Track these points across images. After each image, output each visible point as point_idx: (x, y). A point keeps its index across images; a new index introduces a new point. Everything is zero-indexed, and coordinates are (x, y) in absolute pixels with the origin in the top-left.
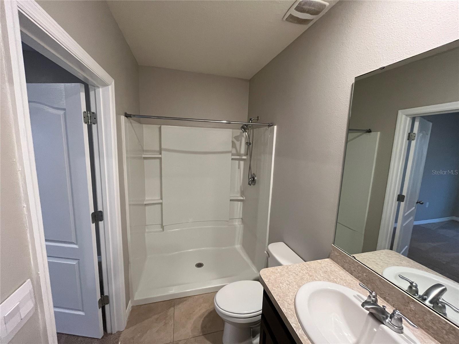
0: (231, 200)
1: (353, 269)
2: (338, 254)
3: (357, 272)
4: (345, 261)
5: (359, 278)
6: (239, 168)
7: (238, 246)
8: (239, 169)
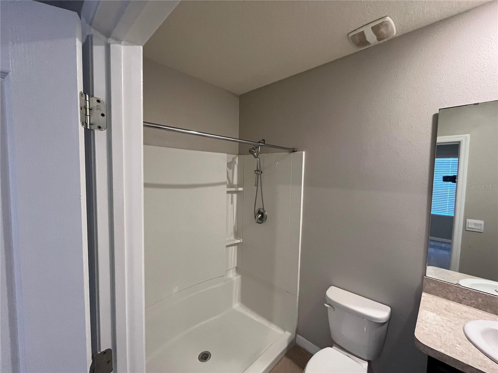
0: (227, 246)
1: (461, 297)
2: (437, 286)
3: (469, 299)
4: (448, 291)
5: (472, 305)
6: (232, 203)
7: (237, 306)
8: (232, 205)
